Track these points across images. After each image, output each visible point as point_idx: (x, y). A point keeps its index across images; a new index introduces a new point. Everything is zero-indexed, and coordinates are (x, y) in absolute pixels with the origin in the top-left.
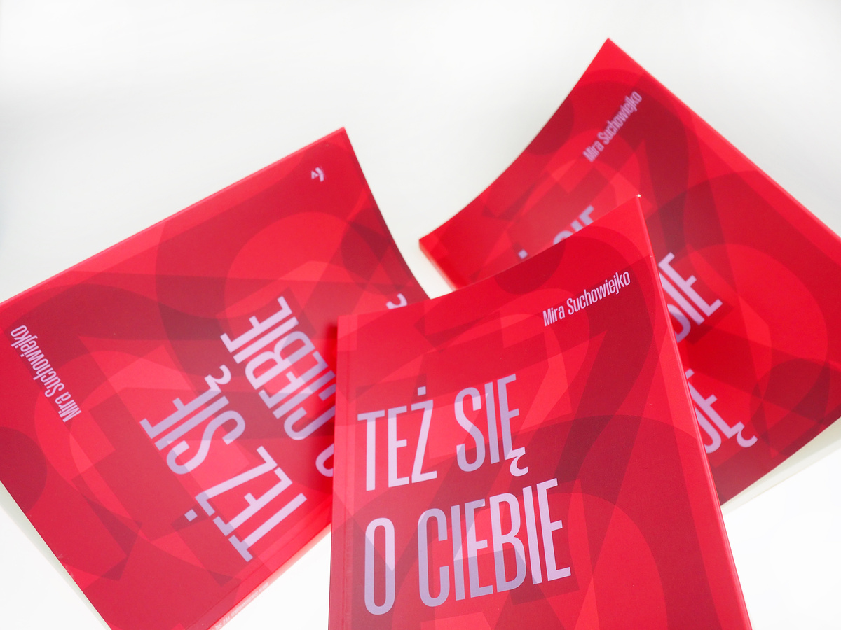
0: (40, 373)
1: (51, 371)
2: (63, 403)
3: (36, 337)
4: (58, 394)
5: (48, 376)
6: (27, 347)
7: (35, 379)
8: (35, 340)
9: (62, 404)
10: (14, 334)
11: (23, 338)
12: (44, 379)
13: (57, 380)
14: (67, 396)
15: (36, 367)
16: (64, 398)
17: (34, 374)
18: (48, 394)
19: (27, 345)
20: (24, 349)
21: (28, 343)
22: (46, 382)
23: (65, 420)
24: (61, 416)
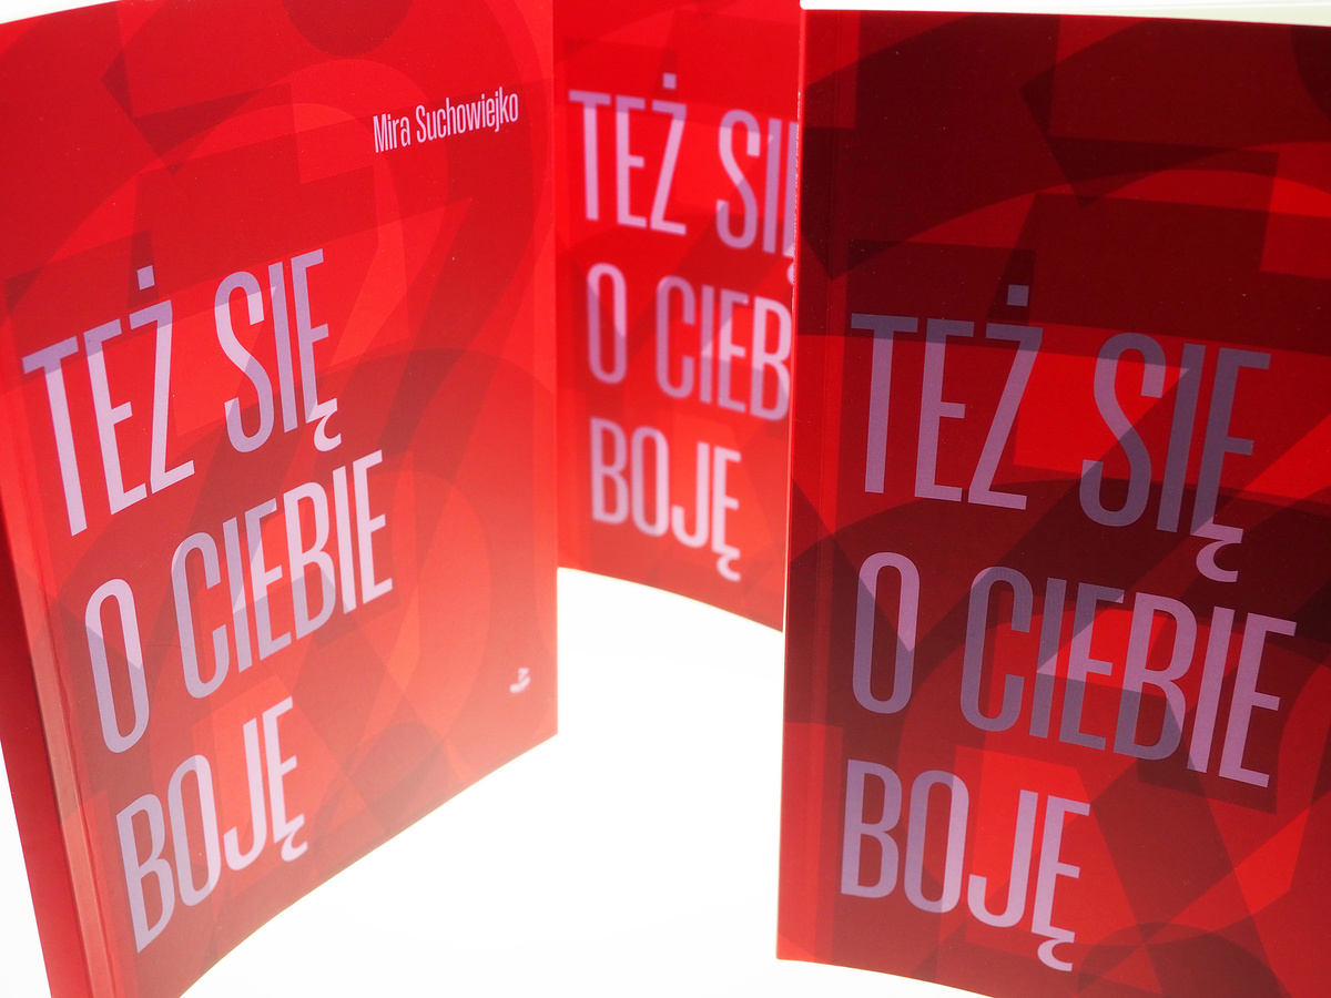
0: (451, 112)
1: (447, 130)
2: (399, 129)
3: (497, 130)
4: (415, 127)
5: (443, 122)
6: (490, 109)
7: (447, 99)
8: (495, 126)
9: (398, 125)
10: (513, 99)
11: (503, 109)
12: (441, 114)
13: (432, 135)
14: (406, 141)
15: (461, 110)
16: (405, 133)
17: (454, 104)
18: (420, 110)
19: (493, 111)
20: (490, 104)
21: (495, 114)
22: (436, 116)
23: (376, 118)
24: (384, 116)
